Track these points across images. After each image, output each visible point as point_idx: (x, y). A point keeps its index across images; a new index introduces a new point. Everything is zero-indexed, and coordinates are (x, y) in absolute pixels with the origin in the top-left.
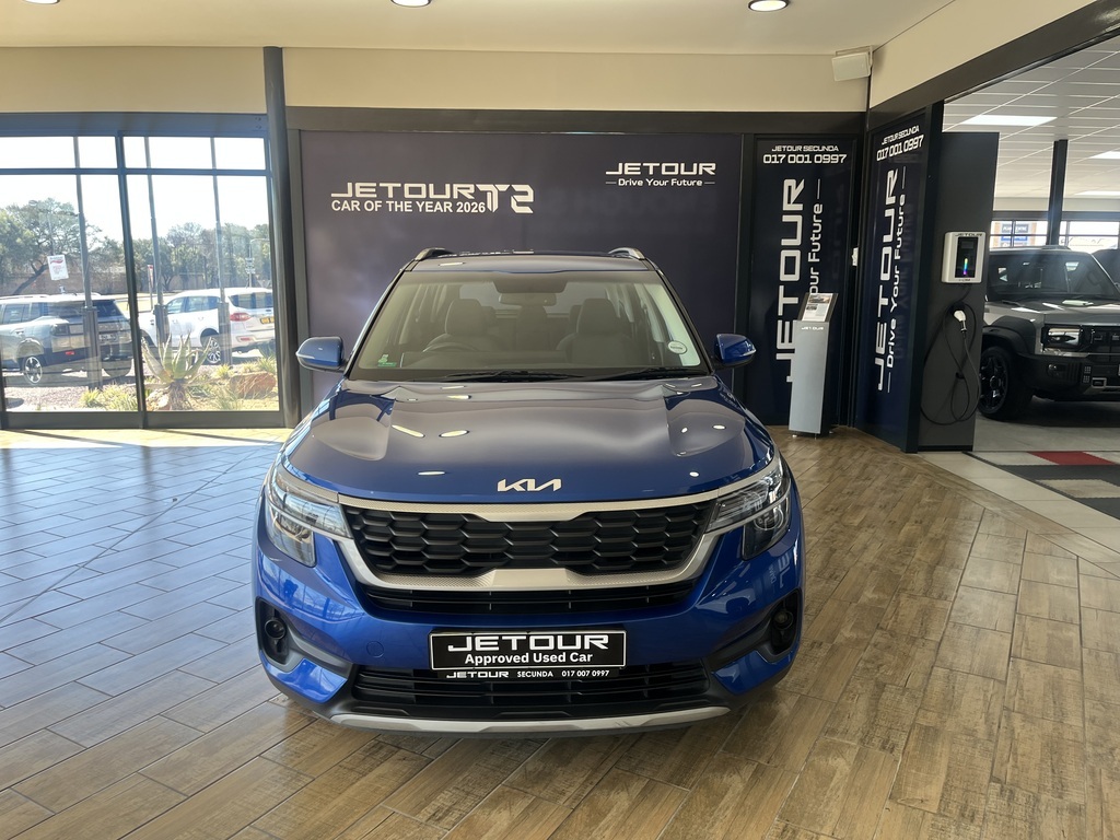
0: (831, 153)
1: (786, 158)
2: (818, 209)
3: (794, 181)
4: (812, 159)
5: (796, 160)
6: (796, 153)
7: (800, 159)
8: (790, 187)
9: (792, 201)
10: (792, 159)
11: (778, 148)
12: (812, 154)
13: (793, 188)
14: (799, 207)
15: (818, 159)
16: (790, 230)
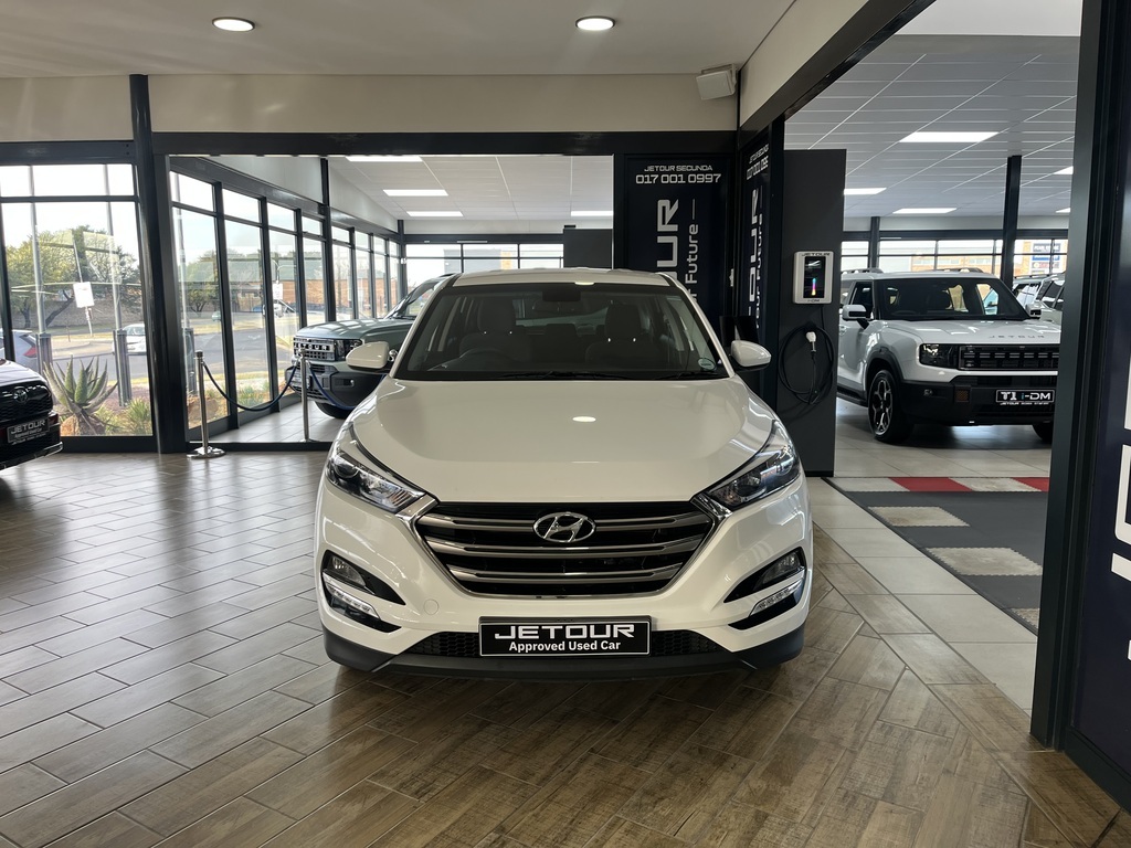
0: (705, 173)
1: (659, 178)
2: (694, 229)
3: (668, 202)
4: (685, 178)
5: (669, 180)
6: (669, 173)
7: (673, 179)
8: (664, 208)
9: (667, 220)
10: (665, 179)
11: (651, 169)
12: (686, 174)
13: (667, 208)
14: (674, 228)
15: (692, 178)
16: (666, 251)
